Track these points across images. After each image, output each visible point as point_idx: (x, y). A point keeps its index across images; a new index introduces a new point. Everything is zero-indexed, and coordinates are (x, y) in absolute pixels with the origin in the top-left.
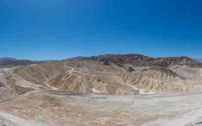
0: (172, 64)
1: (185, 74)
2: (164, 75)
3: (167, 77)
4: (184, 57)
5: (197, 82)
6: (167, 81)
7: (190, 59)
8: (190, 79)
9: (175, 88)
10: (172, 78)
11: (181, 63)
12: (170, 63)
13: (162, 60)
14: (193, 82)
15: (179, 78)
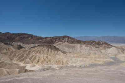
0: (56, 42)
1: (66, 49)
2: (50, 50)
3: (52, 51)
4: (66, 36)
5: (75, 55)
6: (52, 55)
7: (71, 38)
8: (70, 53)
9: (57, 60)
10: (56, 52)
11: (64, 41)
12: (55, 41)
13: (50, 39)
14: (72, 55)
15: (61, 52)
